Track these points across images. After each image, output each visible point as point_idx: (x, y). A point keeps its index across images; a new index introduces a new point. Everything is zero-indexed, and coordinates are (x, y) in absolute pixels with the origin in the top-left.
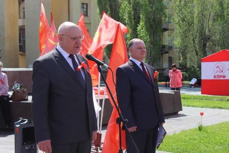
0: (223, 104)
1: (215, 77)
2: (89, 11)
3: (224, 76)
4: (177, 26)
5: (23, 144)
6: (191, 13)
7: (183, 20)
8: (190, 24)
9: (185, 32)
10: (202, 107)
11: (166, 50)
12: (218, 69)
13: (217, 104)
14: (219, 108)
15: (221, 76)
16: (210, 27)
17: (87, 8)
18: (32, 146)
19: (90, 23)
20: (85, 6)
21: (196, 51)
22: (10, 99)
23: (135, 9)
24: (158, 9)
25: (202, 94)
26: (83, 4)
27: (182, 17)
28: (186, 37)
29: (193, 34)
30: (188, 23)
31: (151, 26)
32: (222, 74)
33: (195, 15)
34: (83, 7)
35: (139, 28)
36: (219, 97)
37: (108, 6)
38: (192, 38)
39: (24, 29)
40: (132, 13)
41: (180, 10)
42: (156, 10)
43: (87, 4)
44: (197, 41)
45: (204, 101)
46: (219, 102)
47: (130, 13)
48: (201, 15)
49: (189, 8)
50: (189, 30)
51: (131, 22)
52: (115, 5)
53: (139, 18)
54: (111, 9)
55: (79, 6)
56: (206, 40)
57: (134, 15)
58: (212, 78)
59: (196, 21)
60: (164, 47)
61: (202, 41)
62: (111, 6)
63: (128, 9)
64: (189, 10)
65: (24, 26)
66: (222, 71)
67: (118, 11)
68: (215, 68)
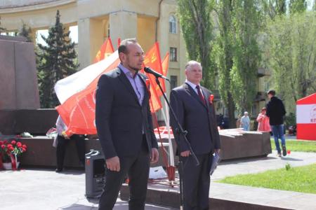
1: (312, 120)
2: (178, 55)
4: (274, 70)
5: (94, 177)
6: (289, 56)
7: (281, 64)
8: (289, 68)
9: (283, 77)
11: (263, 97)
16: (310, 71)
17: (176, 53)
18: (103, 179)
19: (179, 69)
20: (174, 51)
21: (295, 97)
22: (86, 137)
23: (227, 53)
24: (251, 52)
26: (171, 48)
27: (278, 60)
28: (284, 82)
29: (291, 79)
30: (286, 67)
31: (244, 71)
33: (294, 59)
34: (171, 52)
35: (232, 72)
36: (315, 142)
37: (197, 50)
38: (290, 83)
40: (225, 57)
41: (277, 53)
42: (249, 53)
43: (176, 49)
44: (296, 86)
47: (221, 57)
48: (300, 59)
49: (286, 50)
50: (287, 75)
51: (223, 67)
52: (206, 48)
53: (232, 62)
54: (201, 53)
56: (305, 85)
57: (226, 59)
58: (309, 122)
59: (294, 65)
60: (259, 94)
61: (302, 86)
62: (201, 49)
63: (219, 53)
64: (286, 53)
67: (209, 55)
68: (312, 111)
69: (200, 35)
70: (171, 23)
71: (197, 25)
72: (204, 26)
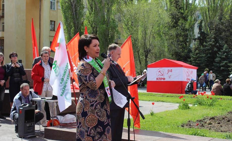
0: (164, 99)
1: (157, 79)
3: (164, 79)
5: (25, 122)
6: (137, 31)
8: (136, 39)
10: (149, 101)
12: (160, 73)
13: (160, 98)
14: (162, 101)
15: (162, 79)
16: (151, 42)
17: (54, 25)
18: (31, 124)
20: (53, 23)
21: (140, 60)
25: (147, 92)
26: (51, 21)
27: (129, 34)
30: (134, 39)
32: (162, 77)
34: (51, 24)
36: (160, 94)
37: (72, 24)
38: (137, 50)
39: (4, 40)
41: (128, 29)
45: (149, 96)
46: (161, 97)
48: (144, 33)
52: (78, 23)
55: (49, 22)
56: (147, 52)
58: (155, 80)
61: (145, 53)
62: (74, 23)
65: (3, 37)
66: (163, 75)
67: (80, 28)
68: (158, 72)
69: (74, 13)
70: (51, 2)
71: (72, 5)
72: (77, 6)
